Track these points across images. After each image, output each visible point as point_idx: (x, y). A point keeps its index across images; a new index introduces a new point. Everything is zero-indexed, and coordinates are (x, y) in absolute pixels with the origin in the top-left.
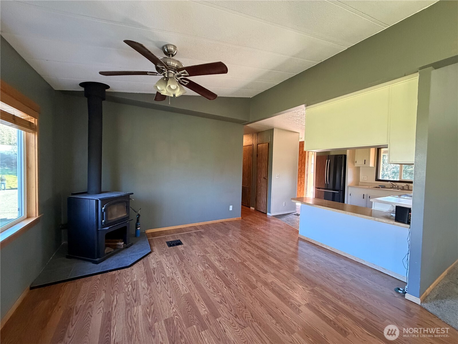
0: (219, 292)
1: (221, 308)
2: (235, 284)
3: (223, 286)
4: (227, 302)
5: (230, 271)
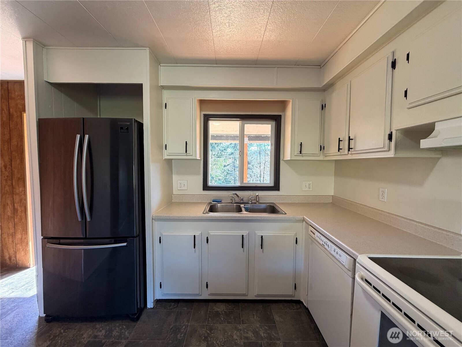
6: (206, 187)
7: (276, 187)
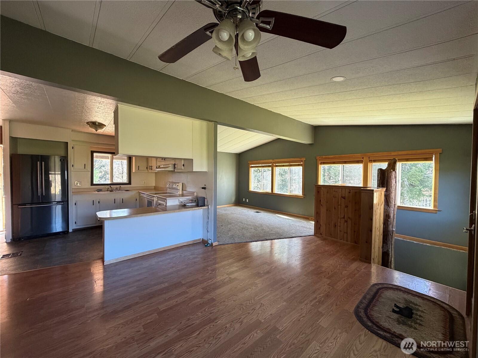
0: (226, 327)
1: (248, 320)
2: (209, 314)
3: (213, 325)
4: (239, 317)
5: (181, 323)
6: (92, 184)
7: (130, 183)
